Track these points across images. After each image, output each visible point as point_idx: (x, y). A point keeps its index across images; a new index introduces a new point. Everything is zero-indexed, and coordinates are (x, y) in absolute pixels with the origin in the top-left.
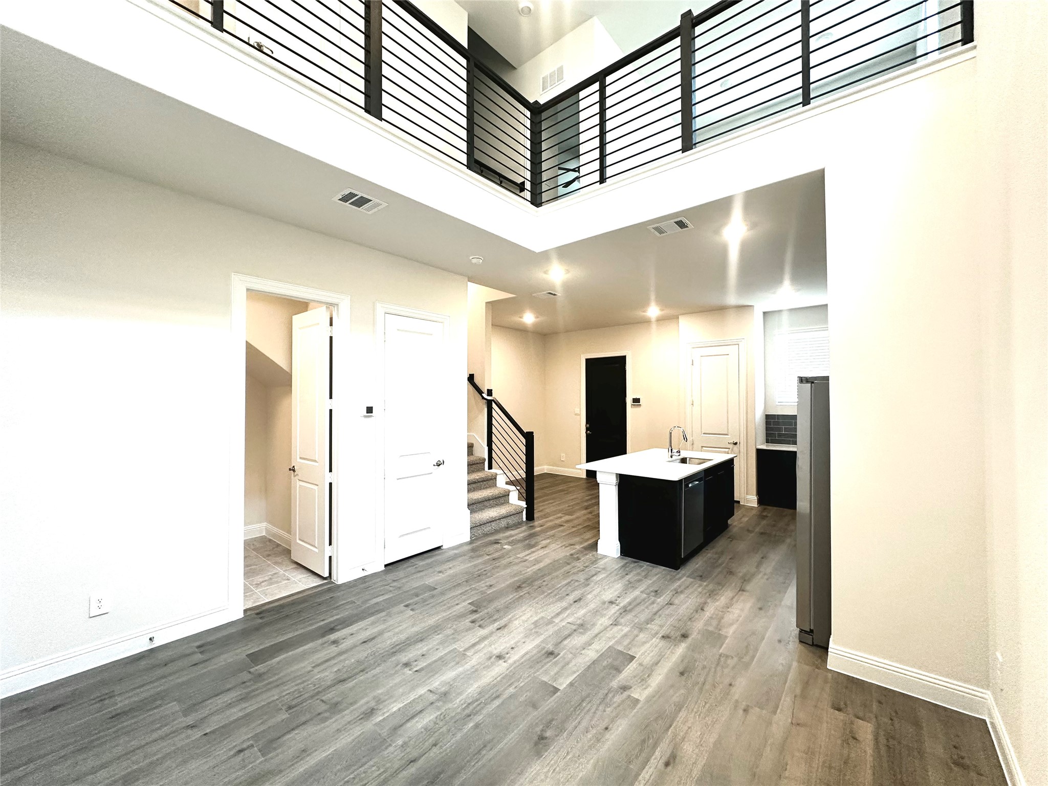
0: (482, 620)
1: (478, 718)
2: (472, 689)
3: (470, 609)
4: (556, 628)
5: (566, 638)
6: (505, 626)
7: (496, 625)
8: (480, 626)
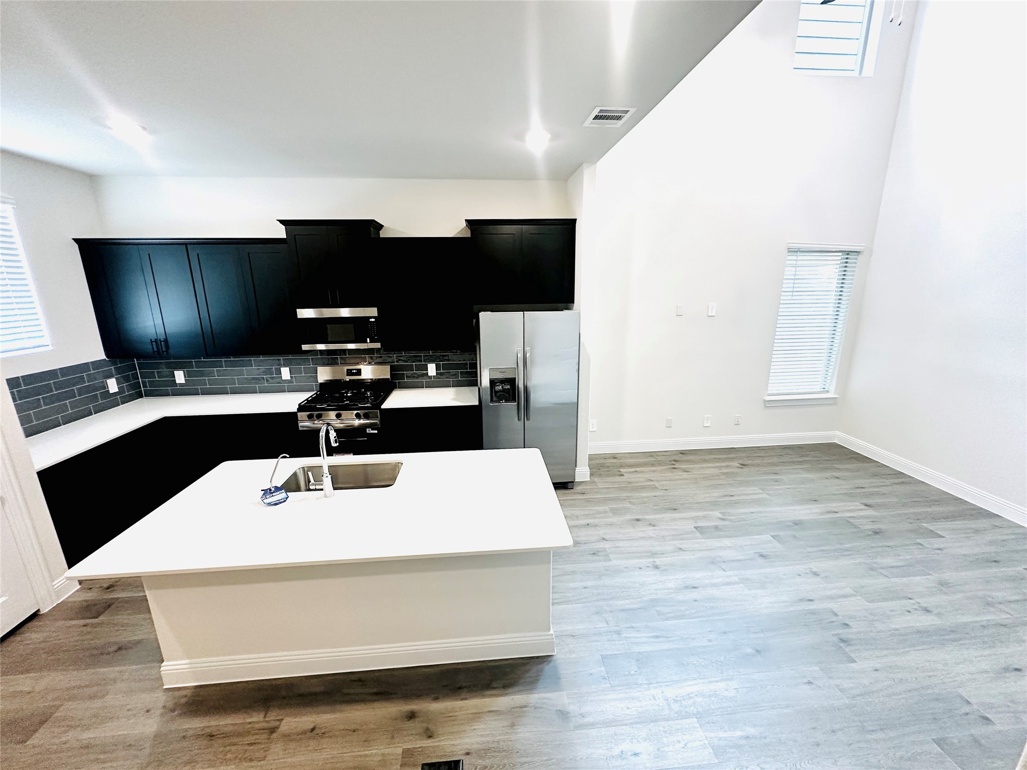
0: (833, 622)
1: (838, 546)
2: (845, 562)
3: (853, 648)
4: (742, 572)
5: (740, 560)
6: (801, 600)
7: (812, 606)
8: (836, 615)
